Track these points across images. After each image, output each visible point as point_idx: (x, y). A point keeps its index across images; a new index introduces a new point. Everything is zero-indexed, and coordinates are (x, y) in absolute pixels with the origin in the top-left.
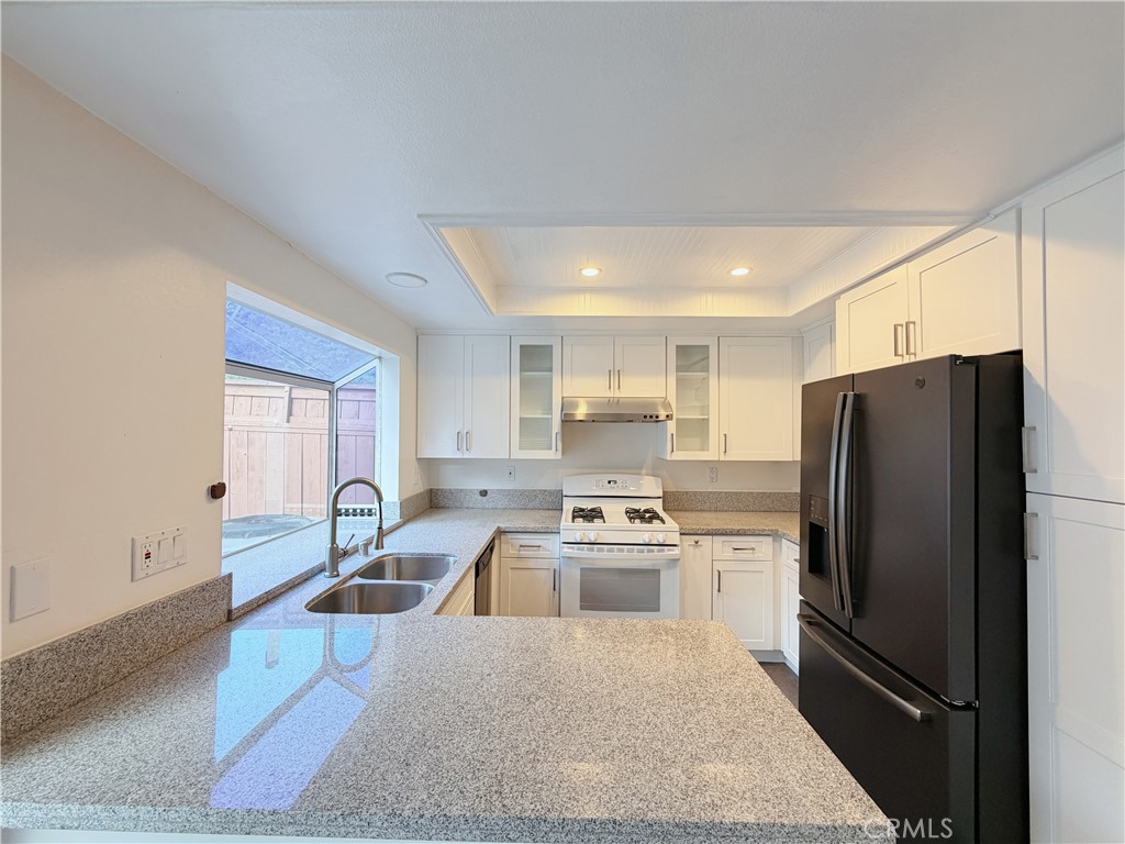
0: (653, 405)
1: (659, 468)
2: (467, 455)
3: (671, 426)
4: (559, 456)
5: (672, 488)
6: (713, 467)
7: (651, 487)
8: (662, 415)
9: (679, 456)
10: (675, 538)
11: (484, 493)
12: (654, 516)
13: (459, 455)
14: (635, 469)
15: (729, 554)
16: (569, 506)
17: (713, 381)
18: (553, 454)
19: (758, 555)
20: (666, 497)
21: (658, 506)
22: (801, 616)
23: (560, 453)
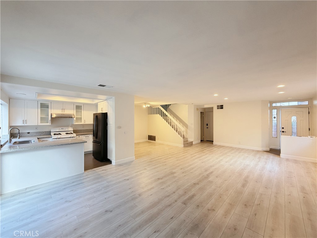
0: (71, 115)
1: (72, 126)
2: (26, 125)
3: (75, 119)
4: (50, 124)
5: (75, 129)
6: (83, 125)
7: (71, 129)
8: (73, 116)
9: (76, 123)
10: (75, 136)
11: (29, 133)
12: (72, 133)
13: (23, 125)
14: (68, 126)
15: (85, 138)
16: (52, 134)
17: (82, 111)
18: (49, 124)
19: (90, 137)
20: (74, 131)
21: (72, 132)
22: (93, 142)
23: (51, 124)
